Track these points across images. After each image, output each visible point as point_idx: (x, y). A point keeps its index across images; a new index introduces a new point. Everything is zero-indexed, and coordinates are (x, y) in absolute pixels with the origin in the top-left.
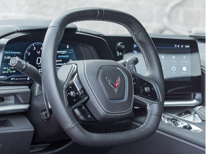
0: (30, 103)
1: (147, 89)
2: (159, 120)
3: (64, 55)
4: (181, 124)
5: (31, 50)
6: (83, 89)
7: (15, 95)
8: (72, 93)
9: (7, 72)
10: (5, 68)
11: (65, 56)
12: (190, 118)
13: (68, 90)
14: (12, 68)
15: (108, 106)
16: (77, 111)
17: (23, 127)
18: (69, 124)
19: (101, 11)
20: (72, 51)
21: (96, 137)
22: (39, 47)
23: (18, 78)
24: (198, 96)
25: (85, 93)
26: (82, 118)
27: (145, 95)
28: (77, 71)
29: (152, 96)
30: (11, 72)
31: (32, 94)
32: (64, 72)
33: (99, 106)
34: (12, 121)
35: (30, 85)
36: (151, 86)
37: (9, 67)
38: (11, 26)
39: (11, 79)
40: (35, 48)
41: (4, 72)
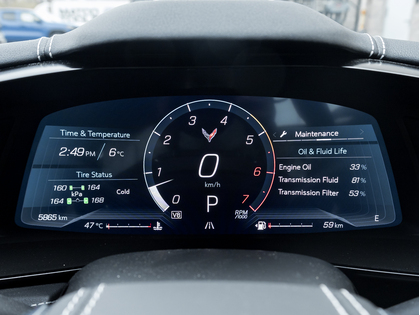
3: (325, 145)
5: (178, 127)
9: (69, 201)
10: (60, 188)
11: (327, 152)
14: (93, 187)
23: (112, 222)
30: (86, 201)
37: (77, 185)
39: (87, 226)
40: (194, 119)
41: (56, 201)
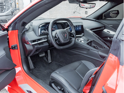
0: (47, 39)
1: (72, 35)
2: (75, 40)
4: (80, 41)
5: (47, 27)
6: (58, 37)
7: (44, 38)
8: (56, 39)
12: (81, 39)
13: (55, 38)
15: (64, 40)
16: (57, 42)
17: (47, 44)
18: (56, 46)
19: (61, 19)
20: (56, 26)
21: (61, 47)
22: (49, 26)
24: (83, 34)
25: (59, 38)
26: (58, 43)
27: (72, 36)
28: (57, 33)
29: (73, 37)
31: (48, 37)
32: (54, 33)
33: (62, 41)
34: (44, 43)
35: (47, 35)
36: (73, 34)
38: (42, 22)
